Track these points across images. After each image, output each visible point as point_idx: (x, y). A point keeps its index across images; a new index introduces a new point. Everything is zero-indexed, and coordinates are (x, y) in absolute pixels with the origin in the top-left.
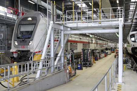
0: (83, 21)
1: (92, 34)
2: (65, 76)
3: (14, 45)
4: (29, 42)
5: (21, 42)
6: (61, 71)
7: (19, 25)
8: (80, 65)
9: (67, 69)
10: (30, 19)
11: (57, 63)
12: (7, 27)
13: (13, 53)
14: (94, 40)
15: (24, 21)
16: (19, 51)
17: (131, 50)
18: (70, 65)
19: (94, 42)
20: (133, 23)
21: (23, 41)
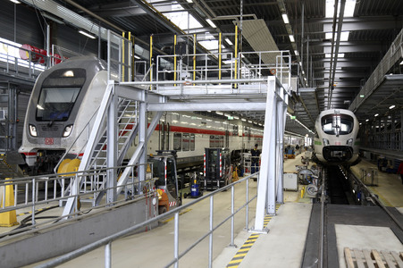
0: (183, 82)
1: (232, 113)
2: (144, 212)
3: (28, 136)
4: (65, 130)
5: (44, 129)
6: (135, 202)
7: (43, 87)
8: (196, 186)
9: (153, 196)
10: (70, 74)
11: (126, 181)
12: (18, 93)
13: (24, 155)
14: (240, 126)
15: (54, 78)
16: (40, 150)
17: (321, 151)
18: (165, 187)
19: (240, 132)
20: (335, 90)
21: (50, 126)
